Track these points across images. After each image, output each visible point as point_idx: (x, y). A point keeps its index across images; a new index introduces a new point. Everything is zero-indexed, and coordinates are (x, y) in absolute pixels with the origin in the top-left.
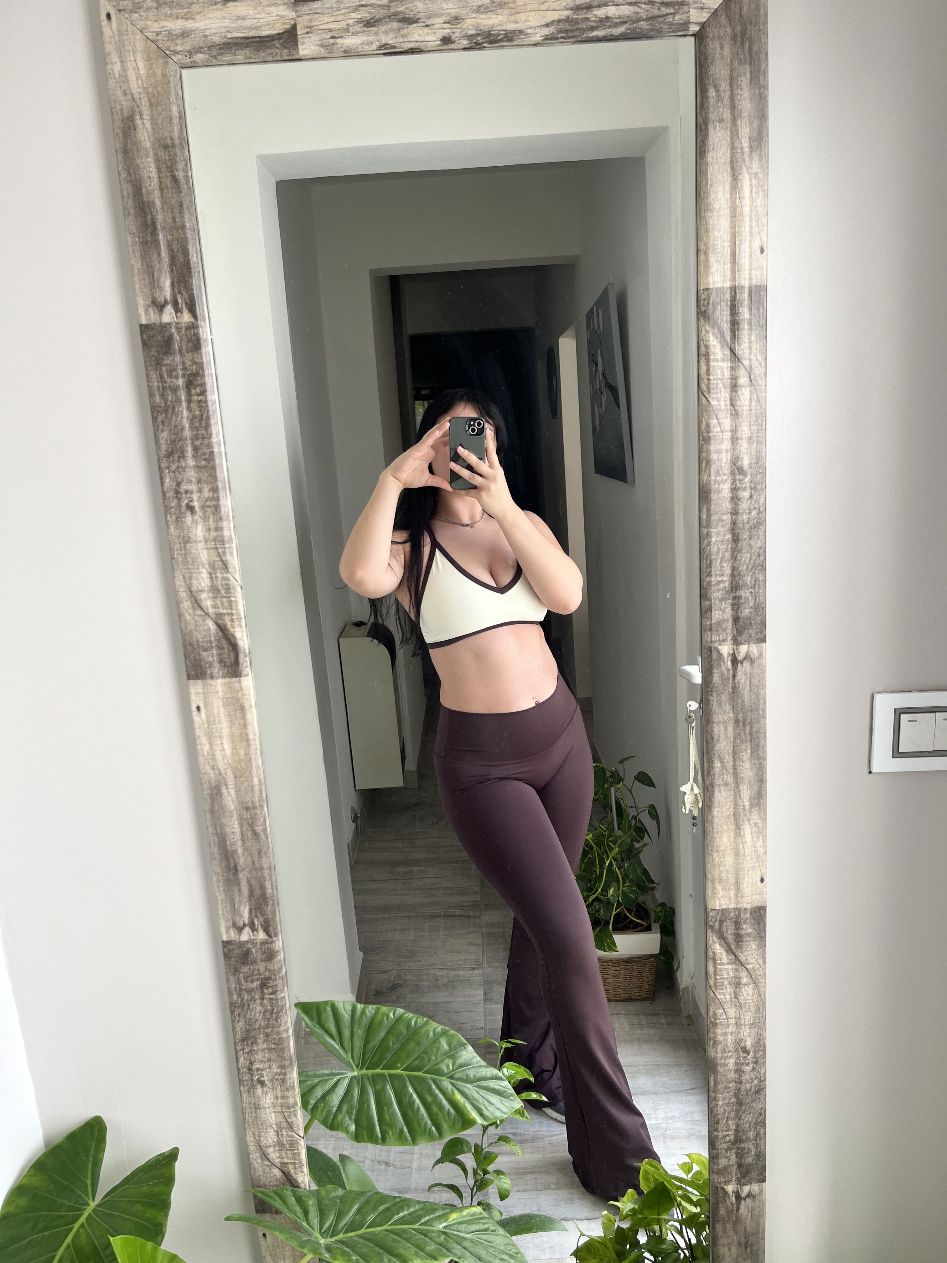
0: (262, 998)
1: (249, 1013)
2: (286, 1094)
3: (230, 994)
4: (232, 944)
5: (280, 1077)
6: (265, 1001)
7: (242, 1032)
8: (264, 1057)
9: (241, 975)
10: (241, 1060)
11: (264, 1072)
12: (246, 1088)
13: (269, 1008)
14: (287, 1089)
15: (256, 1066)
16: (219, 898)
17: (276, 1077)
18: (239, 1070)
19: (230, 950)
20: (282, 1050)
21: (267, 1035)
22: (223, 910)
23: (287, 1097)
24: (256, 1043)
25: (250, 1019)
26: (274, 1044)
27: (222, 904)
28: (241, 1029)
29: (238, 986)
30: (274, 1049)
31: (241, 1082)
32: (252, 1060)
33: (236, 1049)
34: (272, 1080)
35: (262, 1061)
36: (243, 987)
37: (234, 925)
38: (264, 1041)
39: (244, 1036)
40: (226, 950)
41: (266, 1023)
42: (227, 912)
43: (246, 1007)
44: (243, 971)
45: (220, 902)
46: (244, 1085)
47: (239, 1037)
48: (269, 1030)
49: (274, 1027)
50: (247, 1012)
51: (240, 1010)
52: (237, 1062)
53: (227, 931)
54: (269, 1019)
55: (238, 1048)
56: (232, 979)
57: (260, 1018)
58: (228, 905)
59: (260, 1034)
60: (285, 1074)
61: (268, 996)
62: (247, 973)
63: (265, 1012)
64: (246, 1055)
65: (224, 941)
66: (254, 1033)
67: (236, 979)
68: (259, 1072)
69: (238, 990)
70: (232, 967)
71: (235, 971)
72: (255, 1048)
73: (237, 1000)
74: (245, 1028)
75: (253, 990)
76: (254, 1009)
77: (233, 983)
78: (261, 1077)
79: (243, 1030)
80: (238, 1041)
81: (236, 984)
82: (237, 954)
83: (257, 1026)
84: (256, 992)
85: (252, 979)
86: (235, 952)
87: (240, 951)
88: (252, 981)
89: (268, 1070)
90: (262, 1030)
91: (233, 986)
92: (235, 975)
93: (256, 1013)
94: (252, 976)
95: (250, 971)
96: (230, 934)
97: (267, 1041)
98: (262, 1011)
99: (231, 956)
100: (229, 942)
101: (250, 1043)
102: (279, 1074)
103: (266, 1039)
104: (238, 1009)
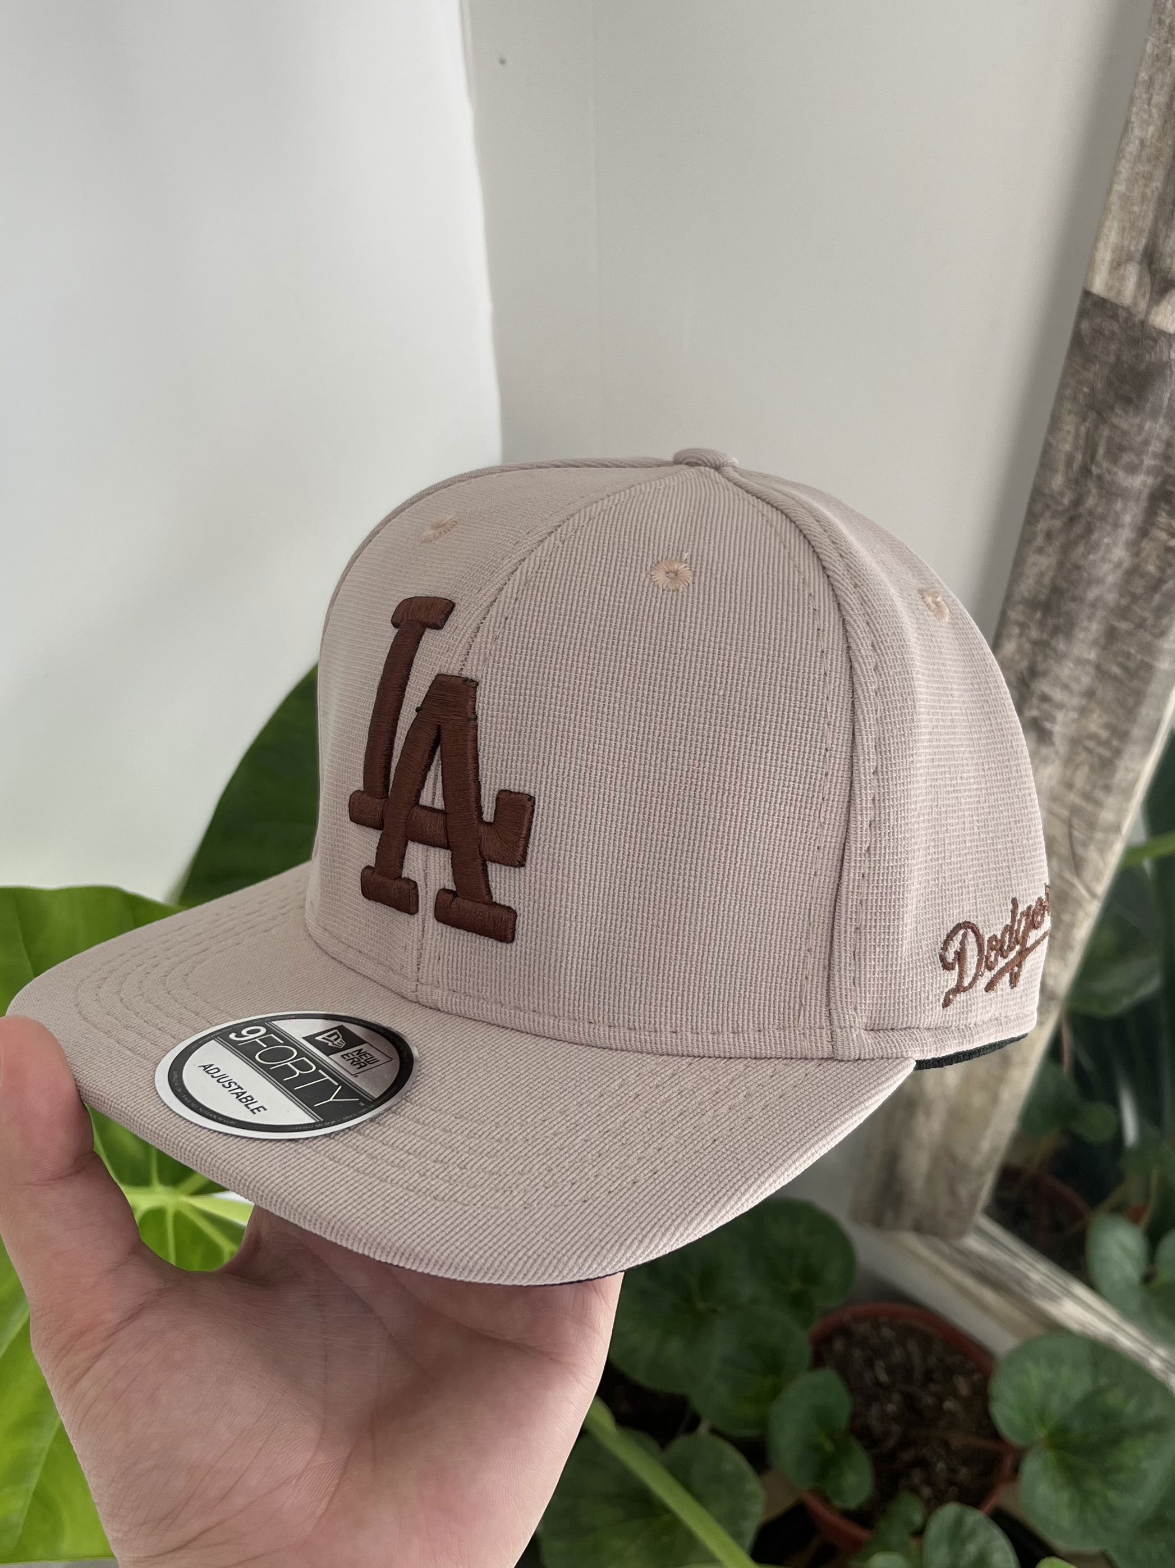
0: (1143, 532)
1: (1081, 549)
2: (1099, 794)
3: (1046, 465)
4: (1115, 317)
5: (1102, 751)
6: (1147, 546)
7: (1039, 582)
8: (1077, 680)
9: (1105, 432)
11: (1060, 716)
13: (1151, 568)
14: (1107, 789)
15: (1043, 686)
16: (1137, 132)
17: (1091, 744)
19: (1098, 333)
20: (1139, 696)
21: (1111, 635)
22: (1132, 181)
23: (1098, 804)
24: (1069, 636)
25: (1078, 567)
26: (1121, 666)
27: (1138, 159)
28: (1042, 574)
29: (1079, 457)
30: (1115, 678)
32: (1041, 667)
33: (1003, 614)
34: (1075, 742)
35: (1066, 687)
36: (1095, 470)
37: (1150, 258)
38: (1095, 643)
39: (1042, 597)
40: (1085, 325)
41: (1124, 602)
42: (1144, 197)
43: (1078, 529)
44: (1115, 421)
45: (1132, 148)
47: (1026, 587)
48: (1123, 626)
49: (1141, 625)
50: (1077, 542)
51: (1057, 523)
53: (1117, 265)
54: (1135, 598)
55: (1014, 614)
56: (1069, 424)
57: (1111, 579)
58: (1159, 174)
59: (1090, 619)
60: (1118, 753)
61: (1164, 536)
62: (1125, 434)
63: (1133, 572)
64: (1027, 646)
65: (1094, 295)
66: (1073, 605)
67: (1083, 430)
68: (1046, 706)
69: (1076, 466)
70: (1086, 390)
71: (1091, 407)
72: (1061, 646)
73: (1062, 494)
74: (1054, 579)
75: (1124, 494)
76: (1103, 548)
77: (1070, 438)
78: (1047, 720)
79: (1047, 580)
80: (1017, 597)
81: (1076, 447)
82: (1118, 358)
83: (1091, 595)
84: (1132, 504)
85: (1136, 461)
86: (1113, 347)
87: (1134, 352)
88: (1132, 469)
89: (1074, 715)
90: (1100, 613)
91: (1067, 447)
92: (1084, 419)
93: (1103, 559)
94: (1139, 454)
95: (1139, 433)
96: (1122, 279)
97: (1104, 648)
98: (1127, 564)
99: (1096, 356)
100: (1109, 306)
101: (1051, 622)
102: (1100, 742)
103: (1102, 641)
104: (1053, 517)
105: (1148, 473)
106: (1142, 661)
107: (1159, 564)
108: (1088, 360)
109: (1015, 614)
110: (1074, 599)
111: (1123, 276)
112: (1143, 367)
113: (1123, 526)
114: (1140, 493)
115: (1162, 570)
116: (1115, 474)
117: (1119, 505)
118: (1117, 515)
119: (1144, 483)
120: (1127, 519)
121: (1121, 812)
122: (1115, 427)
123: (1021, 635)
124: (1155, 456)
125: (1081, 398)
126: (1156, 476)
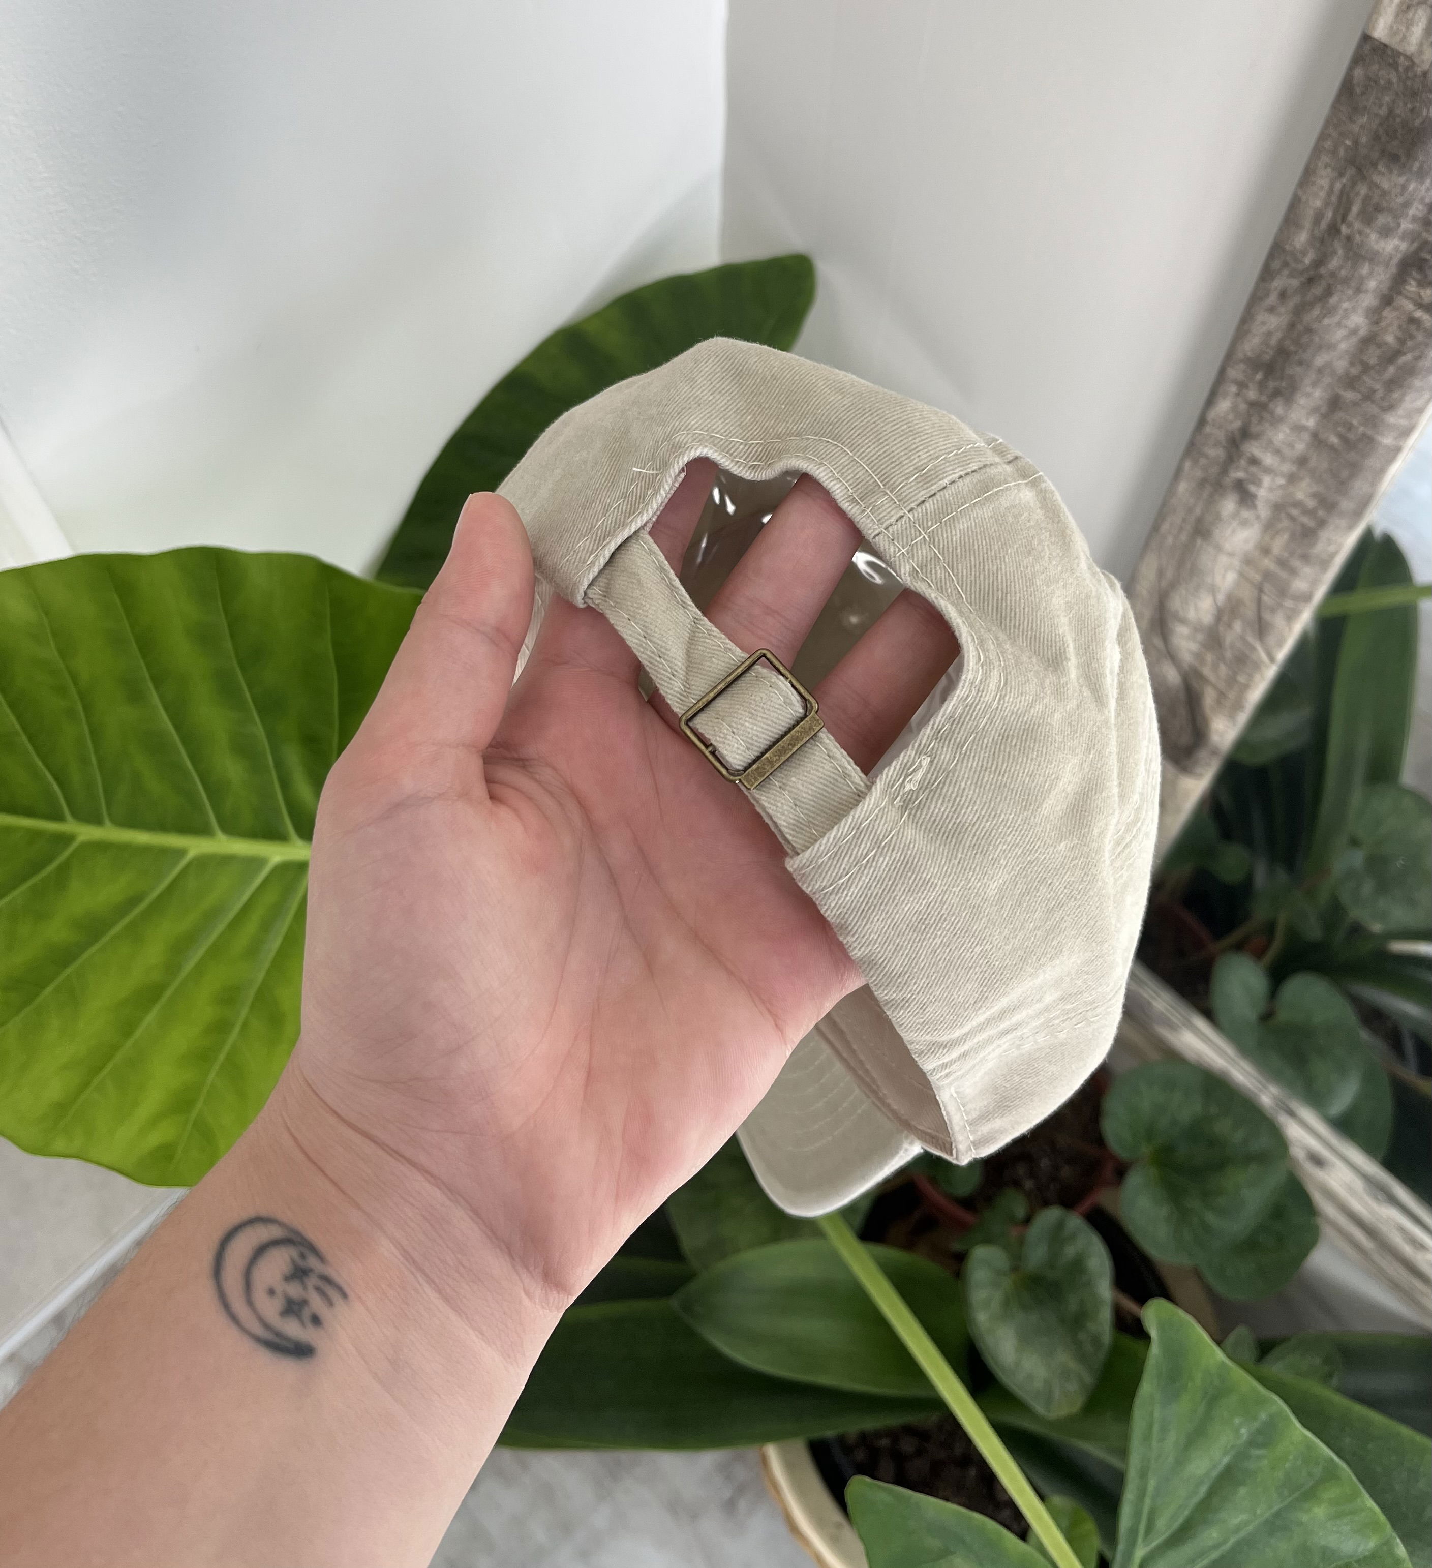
0: (1387, 300)
1: (1316, 312)
2: (1296, 563)
3: (1291, 219)
5: (1306, 520)
6: (1388, 313)
7: (1265, 343)
8: (1291, 446)
10: (1224, 405)
11: (1267, 480)
12: (1199, 474)
13: (1390, 339)
14: (1305, 558)
15: (1253, 449)
17: (1295, 512)
18: (1202, 422)
19: (1372, 82)
20: (1355, 469)
21: (1335, 403)
23: (1293, 572)
24: (1289, 399)
25: (1309, 330)
26: (1340, 436)
28: (1269, 334)
29: (1329, 214)
30: (1332, 448)
31: (1192, 449)
32: (1255, 429)
33: (1222, 372)
34: (1278, 508)
35: (1277, 452)
36: (1344, 230)
38: (1315, 410)
39: (1267, 358)
41: (1354, 371)
43: (1317, 290)
46: (1195, 462)
47: (1251, 345)
48: (1349, 396)
49: (1369, 396)
50: (1312, 304)
51: (1295, 283)
52: (1210, 401)
53: (1405, 7)
54: (1366, 368)
57: (1343, 346)
59: (1314, 385)
60: (1322, 523)
61: (1410, 306)
62: (1384, 193)
63: (1369, 341)
64: (1243, 407)
65: (1374, 39)
66: (1298, 370)
67: (1338, 186)
68: (1253, 469)
69: (1324, 225)
70: (1348, 143)
71: (1351, 161)
72: (1279, 409)
73: (1304, 253)
74: (1281, 340)
75: (1373, 258)
76: (1341, 312)
77: (1322, 194)
78: (1253, 483)
79: (1274, 341)
80: (1240, 355)
81: (1327, 204)
82: (1391, 111)
83: (1320, 360)
84: (1380, 270)
85: (1392, 225)
86: (1387, 99)
87: (1409, 106)
88: (1386, 232)
89: (1281, 481)
90: (1327, 380)
91: (1318, 204)
92: (1341, 175)
93: (1339, 325)
94: (1396, 217)
95: (1402, 195)
96: (1409, 24)
97: (1325, 416)
98: (1363, 332)
99: (1365, 107)
100: (1390, 53)
101: (1272, 384)
102: (1306, 512)
103: (1324, 410)
104: (1291, 275)
105: (1403, 238)
106: (1364, 435)
107: (1399, 334)
108: (1356, 110)
109: (1235, 372)
110: (1300, 363)
111: (1412, 20)
112: (1417, 122)
113: (1367, 291)
114: (1391, 258)
115: (1402, 341)
116: (1367, 236)
117: (1365, 270)
118: (1362, 280)
119: (1397, 248)
120: (1372, 284)
121: (1315, 583)
122: (1374, 185)
123: (1238, 394)
124: (1415, 219)
125: (1342, 152)
126: (1413, 242)
